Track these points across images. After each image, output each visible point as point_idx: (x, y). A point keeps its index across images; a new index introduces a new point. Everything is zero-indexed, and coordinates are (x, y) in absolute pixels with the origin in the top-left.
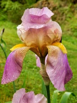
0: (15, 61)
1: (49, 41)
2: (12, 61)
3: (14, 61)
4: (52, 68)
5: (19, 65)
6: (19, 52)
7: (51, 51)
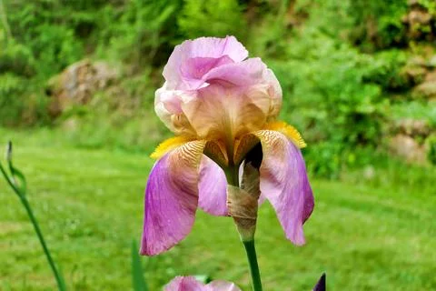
0: (173, 183)
1: (256, 119)
2: (164, 186)
3: (171, 186)
4: (276, 187)
5: (188, 193)
6: (180, 157)
7: (270, 143)
